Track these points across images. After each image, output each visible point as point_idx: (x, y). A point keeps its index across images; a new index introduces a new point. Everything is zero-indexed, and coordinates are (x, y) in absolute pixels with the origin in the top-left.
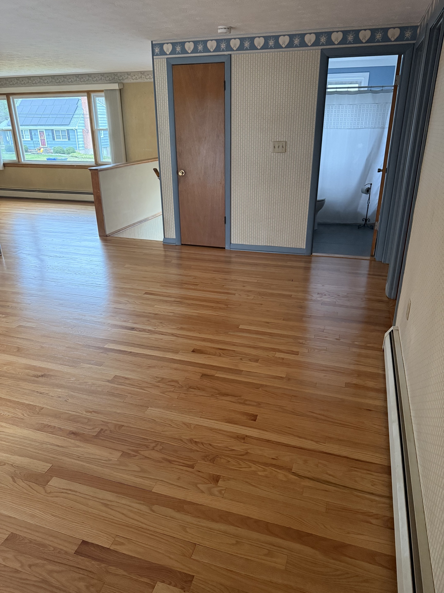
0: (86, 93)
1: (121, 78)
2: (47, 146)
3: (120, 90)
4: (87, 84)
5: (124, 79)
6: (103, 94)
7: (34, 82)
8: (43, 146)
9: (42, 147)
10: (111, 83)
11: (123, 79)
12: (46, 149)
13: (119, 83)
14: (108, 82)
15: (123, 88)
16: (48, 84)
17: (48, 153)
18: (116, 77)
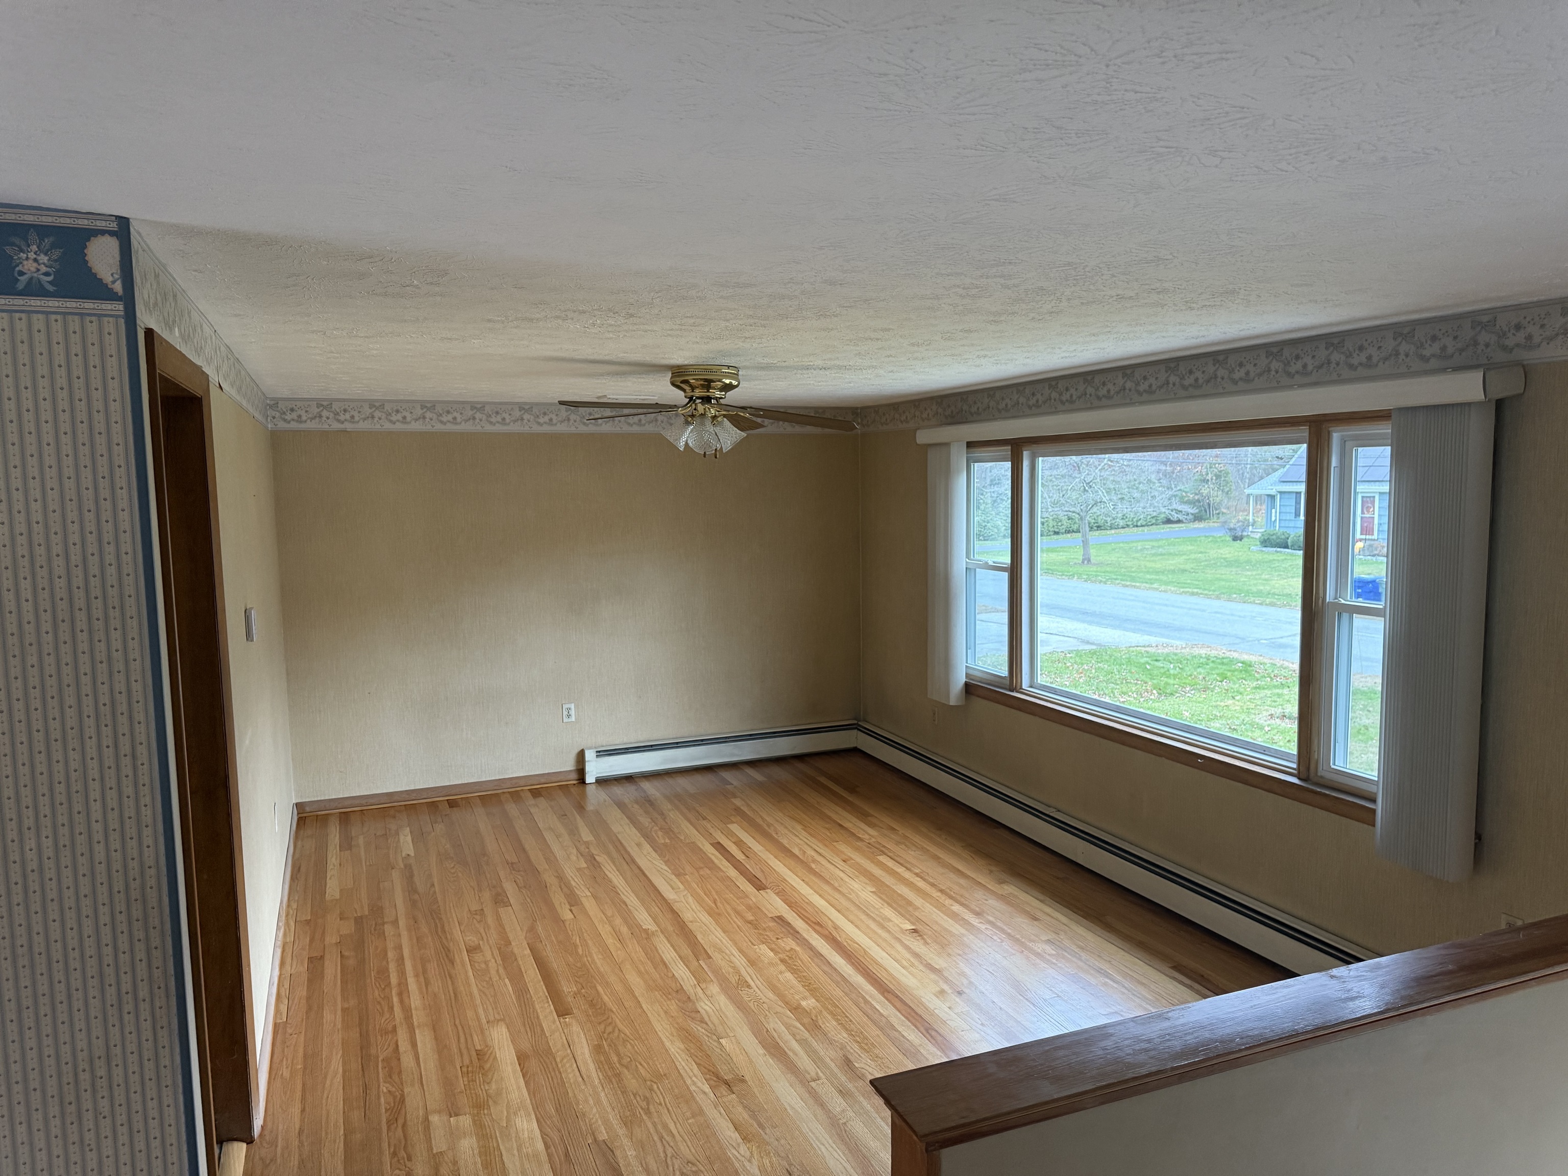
0: (1306, 428)
1: (1520, 337)
2: (1375, 536)
3: (1499, 405)
4: (1316, 384)
5: (1536, 340)
6: (1385, 429)
7: (1103, 392)
8: (1363, 537)
9: (1361, 540)
10: (1443, 370)
11: (1529, 344)
12: (1371, 546)
13: (1488, 368)
14: (1434, 363)
15: (1519, 396)
16: (1150, 396)
17: (1374, 556)
18: (1484, 337)
